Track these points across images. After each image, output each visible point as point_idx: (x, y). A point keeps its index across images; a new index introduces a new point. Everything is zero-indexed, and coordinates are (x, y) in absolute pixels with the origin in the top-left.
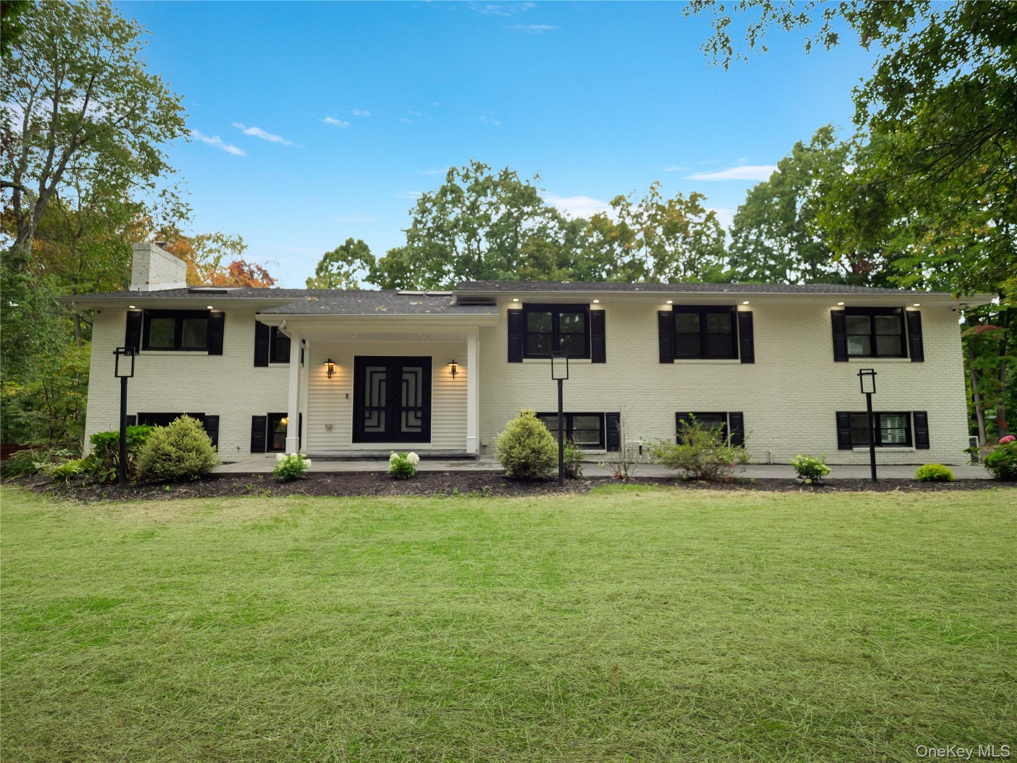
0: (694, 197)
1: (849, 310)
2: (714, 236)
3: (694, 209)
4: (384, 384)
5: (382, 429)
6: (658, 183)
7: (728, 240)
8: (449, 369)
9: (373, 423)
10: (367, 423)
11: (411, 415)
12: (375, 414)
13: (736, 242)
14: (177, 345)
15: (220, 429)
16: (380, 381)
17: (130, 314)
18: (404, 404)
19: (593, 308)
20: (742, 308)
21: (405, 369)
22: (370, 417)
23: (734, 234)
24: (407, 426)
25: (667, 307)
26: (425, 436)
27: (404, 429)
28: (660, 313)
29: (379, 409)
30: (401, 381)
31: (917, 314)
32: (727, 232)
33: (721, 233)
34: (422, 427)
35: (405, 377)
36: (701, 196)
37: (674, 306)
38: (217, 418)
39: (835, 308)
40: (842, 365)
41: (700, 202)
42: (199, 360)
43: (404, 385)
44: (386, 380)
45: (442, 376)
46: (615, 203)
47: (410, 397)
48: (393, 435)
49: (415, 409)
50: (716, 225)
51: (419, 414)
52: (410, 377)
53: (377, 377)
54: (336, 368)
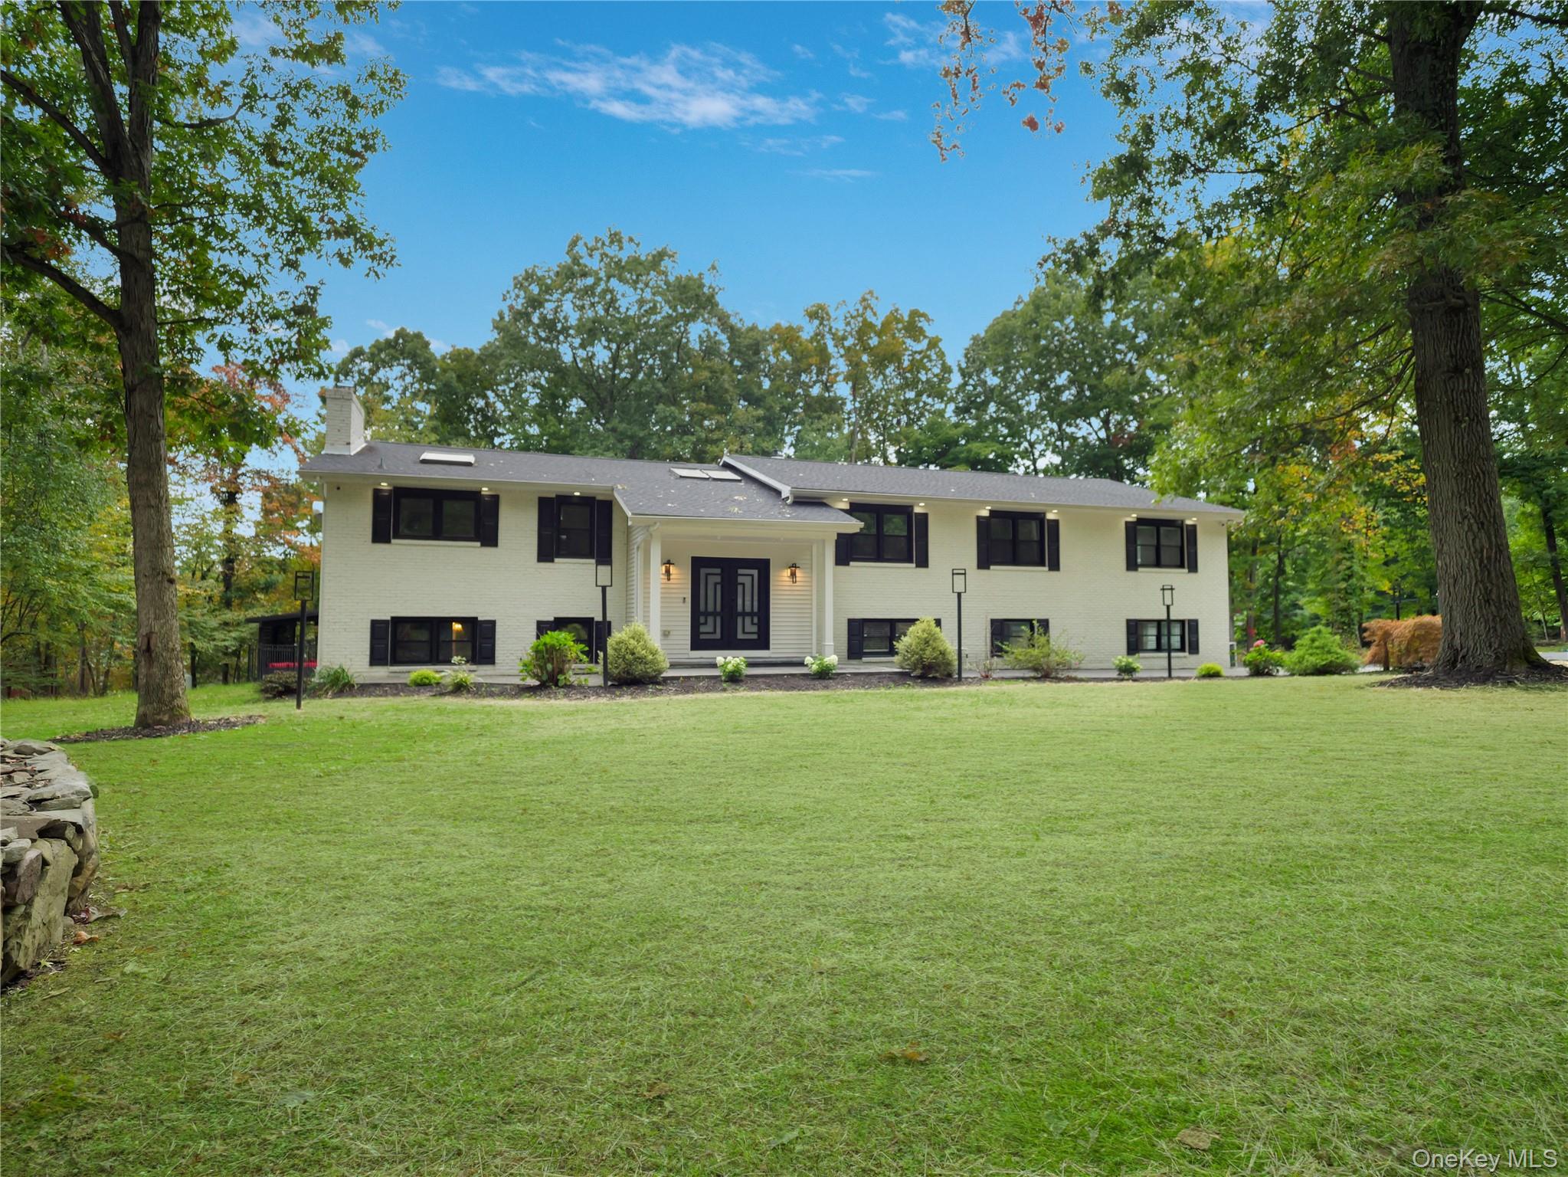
0: (915, 314)
1: (1141, 521)
2: (936, 370)
3: (913, 330)
4: (719, 587)
5: (718, 636)
6: (871, 293)
7: (956, 380)
8: (788, 572)
9: (711, 628)
10: (703, 629)
11: (748, 620)
12: (710, 619)
13: (966, 384)
14: (437, 533)
15: (498, 636)
16: (716, 584)
17: (377, 493)
18: (740, 609)
19: (917, 510)
20: (1050, 516)
21: (740, 571)
22: (706, 623)
23: (964, 373)
24: (744, 632)
25: (985, 513)
26: (763, 642)
27: (740, 636)
28: (978, 518)
29: (714, 614)
30: (736, 584)
31: (1194, 526)
32: (955, 369)
33: (945, 369)
34: (759, 633)
35: (740, 579)
36: (924, 315)
37: (991, 511)
38: (492, 624)
39: (1129, 519)
40: (1132, 574)
41: (922, 323)
42: (469, 552)
43: (740, 588)
44: (722, 583)
45: (780, 579)
46: (813, 315)
47: (746, 600)
48: (728, 643)
49: (752, 614)
50: (941, 355)
51: (756, 620)
52: (747, 579)
53: (714, 577)
54: (672, 569)
